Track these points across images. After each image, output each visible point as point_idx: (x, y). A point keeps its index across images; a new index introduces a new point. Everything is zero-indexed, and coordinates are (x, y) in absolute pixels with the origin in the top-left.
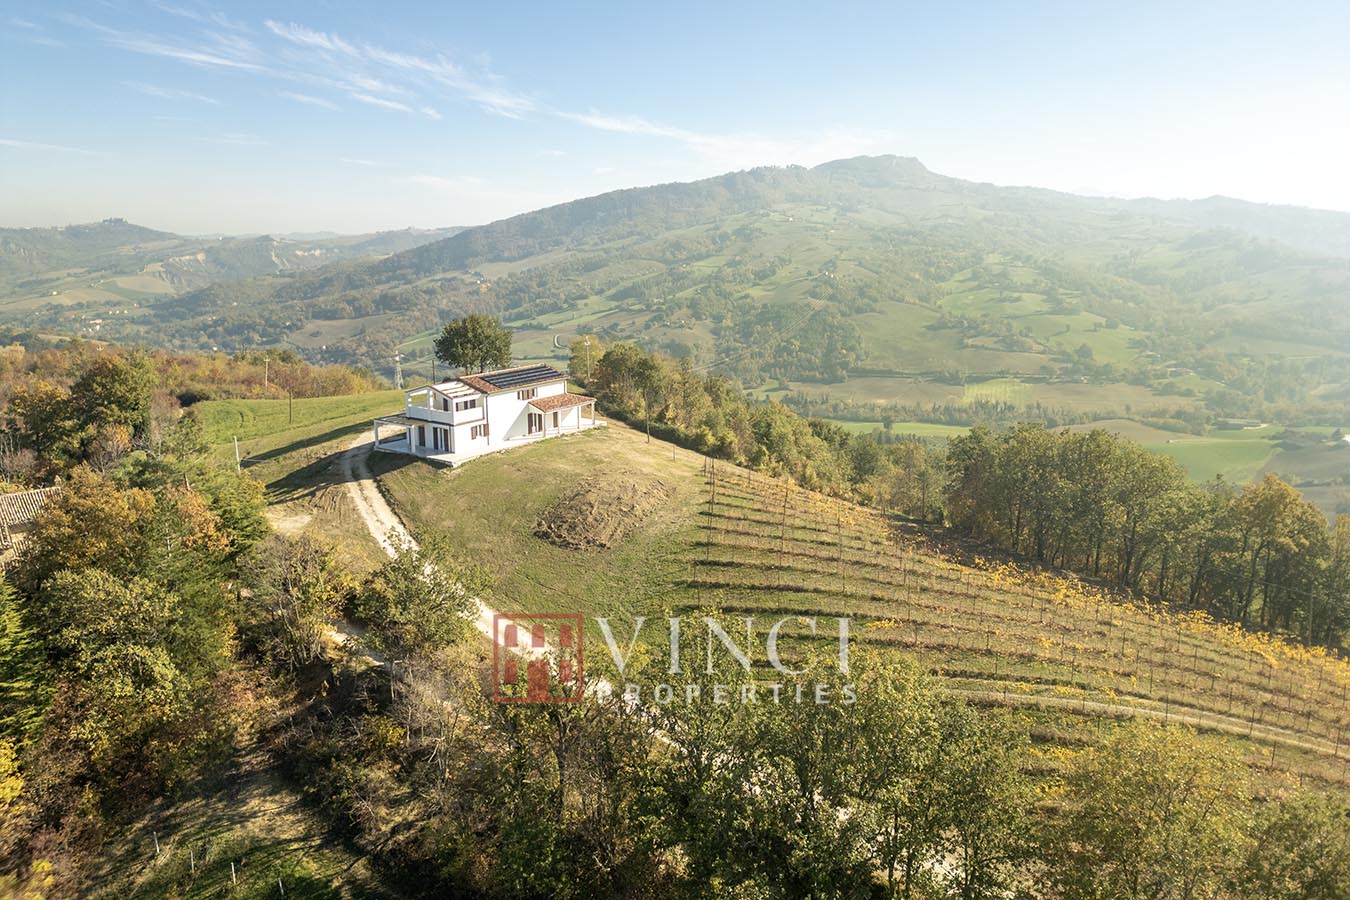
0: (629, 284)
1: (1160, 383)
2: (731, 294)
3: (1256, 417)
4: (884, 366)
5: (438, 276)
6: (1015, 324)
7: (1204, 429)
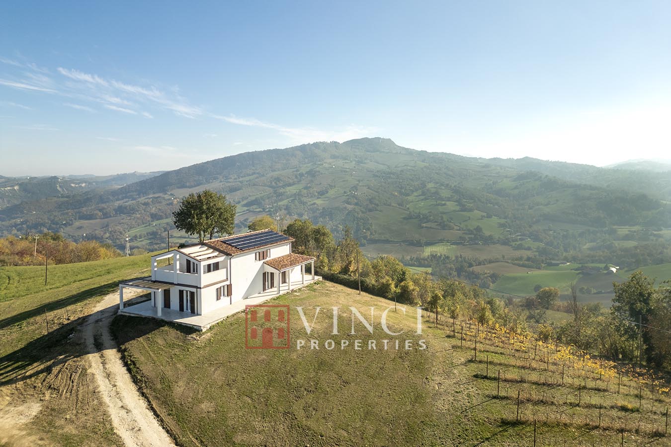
0: (253, 198)
1: (516, 244)
2: (307, 203)
3: (564, 260)
4: (385, 237)
5: (151, 196)
6: (444, 216)
7: (542, 266)
